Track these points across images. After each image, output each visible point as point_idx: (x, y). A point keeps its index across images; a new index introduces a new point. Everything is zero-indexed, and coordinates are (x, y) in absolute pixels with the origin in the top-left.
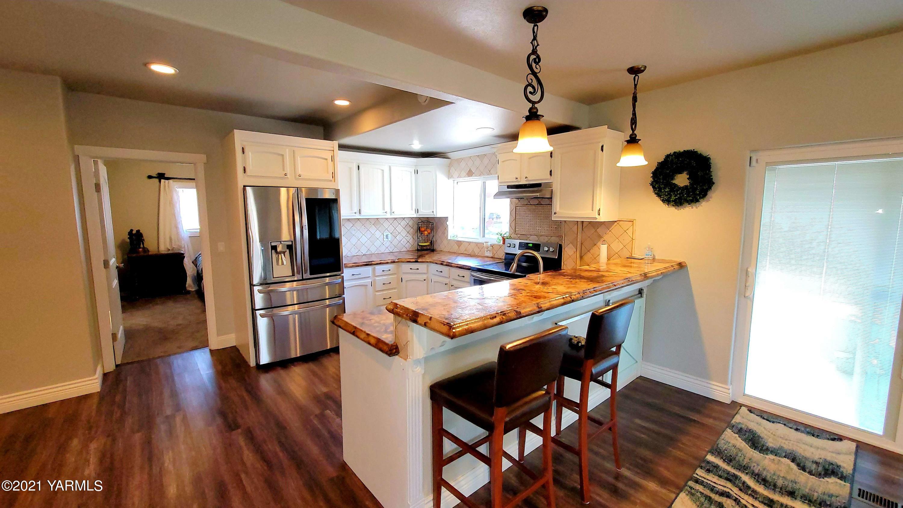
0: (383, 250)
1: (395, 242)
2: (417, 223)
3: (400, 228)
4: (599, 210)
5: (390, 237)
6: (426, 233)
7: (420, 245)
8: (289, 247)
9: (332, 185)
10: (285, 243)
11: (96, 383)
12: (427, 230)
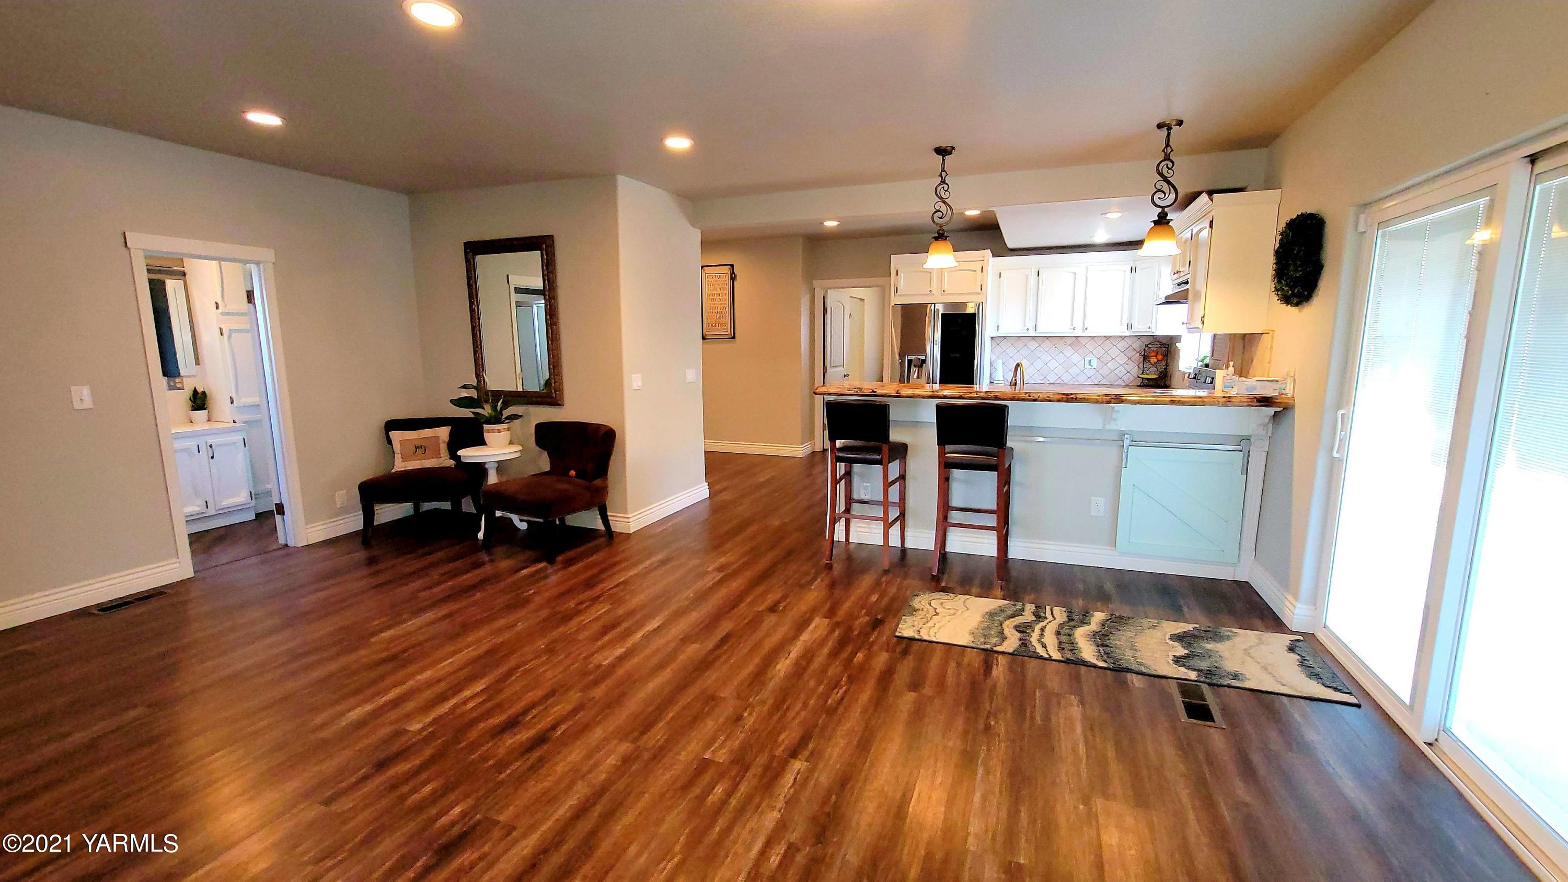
0: (1082, 379)
1: (1105, 371)
2: (1146, 346)
3: (1114, 352)
4: (1204, 317)
5: (1095, 363)
6: (1153, 360)
7: (1143, 378)
8: (924, 361)
9: (978, 299)
10: (919, 357)
11: (800, 451)
12: (1156, 356)
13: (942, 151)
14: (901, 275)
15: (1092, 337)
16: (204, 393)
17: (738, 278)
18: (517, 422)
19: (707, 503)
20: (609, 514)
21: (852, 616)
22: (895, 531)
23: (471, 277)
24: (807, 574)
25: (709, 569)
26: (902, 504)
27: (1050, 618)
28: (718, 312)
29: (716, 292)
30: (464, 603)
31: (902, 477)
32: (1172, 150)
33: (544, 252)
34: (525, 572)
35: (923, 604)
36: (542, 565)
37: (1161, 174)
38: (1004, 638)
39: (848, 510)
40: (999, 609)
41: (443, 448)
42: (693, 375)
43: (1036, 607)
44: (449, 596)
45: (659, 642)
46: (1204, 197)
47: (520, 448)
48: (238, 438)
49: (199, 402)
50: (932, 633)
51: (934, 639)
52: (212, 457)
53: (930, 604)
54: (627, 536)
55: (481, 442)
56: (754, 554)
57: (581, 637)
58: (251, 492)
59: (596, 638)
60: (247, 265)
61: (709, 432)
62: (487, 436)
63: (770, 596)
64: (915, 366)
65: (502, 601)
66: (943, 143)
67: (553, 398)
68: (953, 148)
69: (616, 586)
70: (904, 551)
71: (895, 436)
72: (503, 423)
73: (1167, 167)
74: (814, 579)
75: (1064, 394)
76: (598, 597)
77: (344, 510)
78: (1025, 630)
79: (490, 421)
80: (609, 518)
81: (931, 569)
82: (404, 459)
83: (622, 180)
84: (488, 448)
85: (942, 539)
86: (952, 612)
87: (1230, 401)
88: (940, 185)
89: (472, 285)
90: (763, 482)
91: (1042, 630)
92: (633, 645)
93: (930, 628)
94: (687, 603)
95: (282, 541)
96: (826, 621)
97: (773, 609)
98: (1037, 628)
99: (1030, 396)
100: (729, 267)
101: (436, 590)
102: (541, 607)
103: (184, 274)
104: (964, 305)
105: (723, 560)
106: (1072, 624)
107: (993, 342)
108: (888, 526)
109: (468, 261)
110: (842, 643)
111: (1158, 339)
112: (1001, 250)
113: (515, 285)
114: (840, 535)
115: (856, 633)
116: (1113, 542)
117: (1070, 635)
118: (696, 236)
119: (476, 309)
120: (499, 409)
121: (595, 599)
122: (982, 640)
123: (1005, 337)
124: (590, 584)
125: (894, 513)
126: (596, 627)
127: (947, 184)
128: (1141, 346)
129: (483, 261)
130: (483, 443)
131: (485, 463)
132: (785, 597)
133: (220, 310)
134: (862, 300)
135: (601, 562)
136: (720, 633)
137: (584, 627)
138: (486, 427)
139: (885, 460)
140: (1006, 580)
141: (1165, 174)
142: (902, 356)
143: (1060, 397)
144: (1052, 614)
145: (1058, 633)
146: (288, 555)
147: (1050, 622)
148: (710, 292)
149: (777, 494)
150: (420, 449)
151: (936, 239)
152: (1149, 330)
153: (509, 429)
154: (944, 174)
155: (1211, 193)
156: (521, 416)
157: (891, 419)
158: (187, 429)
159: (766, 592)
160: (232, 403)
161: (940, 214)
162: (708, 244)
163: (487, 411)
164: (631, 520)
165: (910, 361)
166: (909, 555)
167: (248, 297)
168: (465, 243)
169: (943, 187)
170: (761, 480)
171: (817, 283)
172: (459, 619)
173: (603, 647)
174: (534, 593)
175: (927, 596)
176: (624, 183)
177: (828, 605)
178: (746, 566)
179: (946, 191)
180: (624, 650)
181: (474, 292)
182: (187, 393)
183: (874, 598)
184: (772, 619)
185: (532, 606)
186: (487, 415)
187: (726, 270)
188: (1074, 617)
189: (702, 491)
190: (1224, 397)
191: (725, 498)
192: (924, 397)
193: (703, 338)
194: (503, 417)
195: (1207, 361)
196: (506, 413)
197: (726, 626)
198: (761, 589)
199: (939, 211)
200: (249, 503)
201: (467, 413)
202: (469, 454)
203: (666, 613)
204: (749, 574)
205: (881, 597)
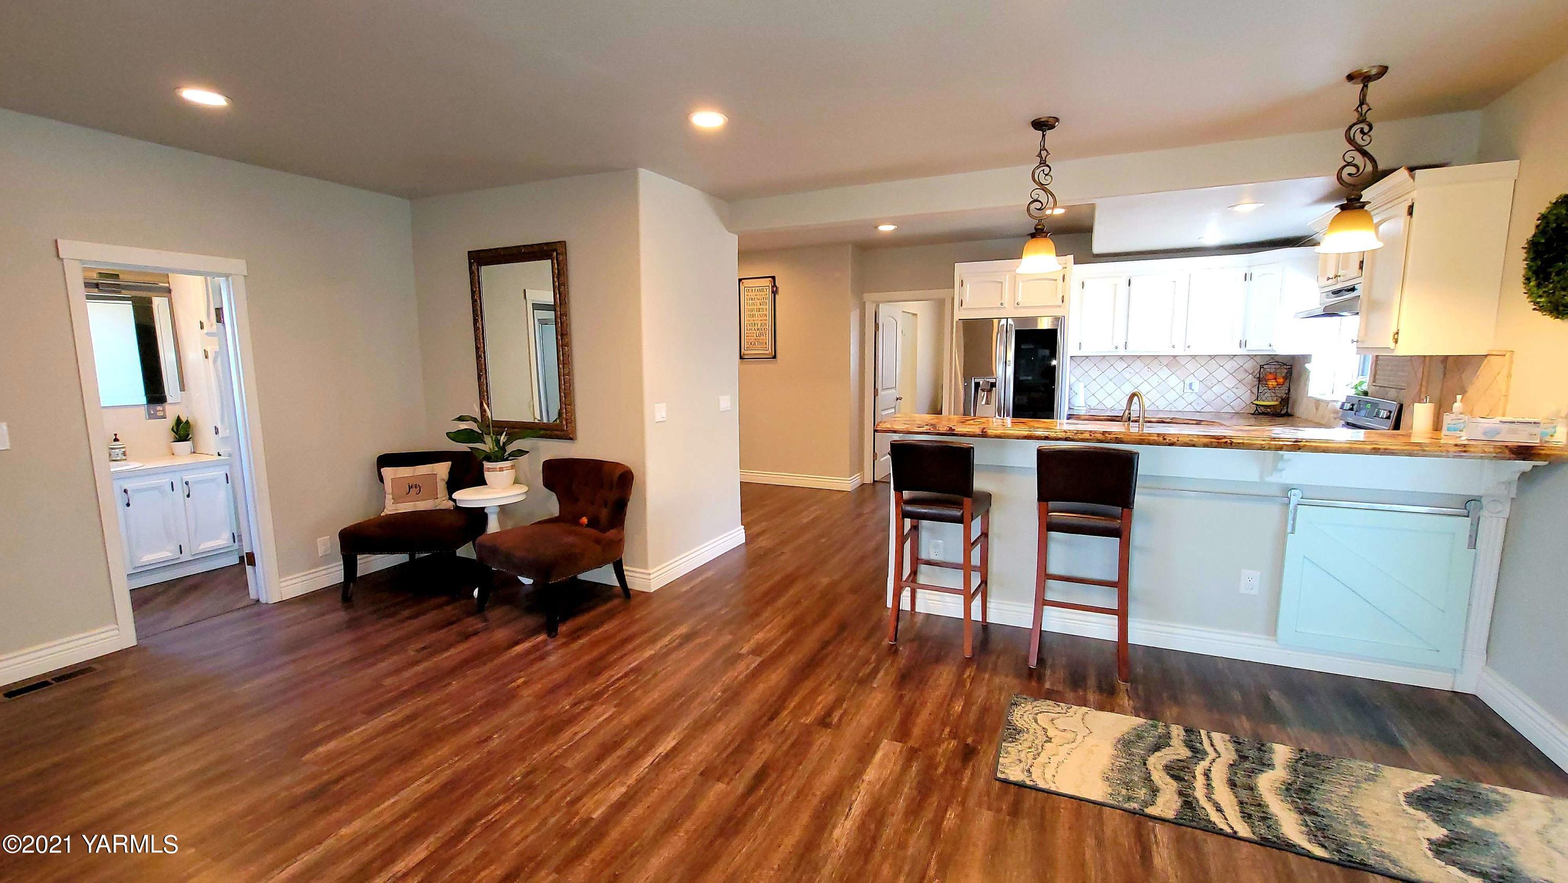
0: (1180, 405)
1: (1209, 396)
2: (1261, 367)
3: (1221, 374)
4: (1397, 333)
5: (1196, 386)
6: (1272, 383)
7: (1257, 405)
8: (993, 385)
9: (1058, 313)
10: (988, 380)
11: (848, 483)
12: (1275, 379)
13: (1041, 125)
14: (967, 286)
15: (1194, 357)
16: (187, 422)
17: (780, 290)
18: (523, 459)
19: (744, 550)
20: (624, 567)
21: (930, 740)
22: (977, 603)
23: (475, 292)
24: (866, 662)
25: (744, 651)
26: (984, 569)
27: (1212, 754)
28: (758, 329)
29: (755, 307)
30: (436, 697)
31: (985, 535)
32: (1370, 109)
33: (555, 261)
34: (519, 649)
35: (1027, 720)
36: (542, 637)
37: (1351, 141)
38: (1155, 791)
39: (914, 573)
40: (1134, 732)
41: (442, 488)
42: (728, 402)
43: (1186, 731)
44: (419, 686)
45: (672, 775)
46: (1402, 174)
47: (525, 489)
48: (220, 473)
49: (182, 432)
50: (1048, 776)
51: (1053, 788)
52: (188, 496)
53: (1036, 721)
54: (647, 597)
55: (480, 481)
56: (799, 627)
57: (569, 764)
58: (233, 534)
59: (588, 767)
60: (216, 279)
61: (745, 463)
62: (487, 475)
63: (820, 698)
64: (983, 390)
65: (480, 696)
66: (1043, 113)
67: (564, 431)
68: (1057, 120)
69: (626, 675)
70: (985, 626)
71: (980, 483)
72: (507, 460)
73: (1362, 131)
74: (875, 671)
75: (1214, 437)
76: (599, 695)
77: (327, 559)
78: (1182, 774)
79: (489, 458)
80: (625, 573)
81: (1026, 659)
82: (396, 500)
83: (645, 175)
84: (489, 490)
85: (1038, 617)
86: (1070, 736)
87: (1465, 451)
88: (1038, 167)
89: (476, 301)
90: (807, 523)
91: (1207, 775)
92: (638, 781)
93: (1044, 766)
94: (713, 706)
95: (253, 596)
96: (898, 746)
97: (824, 722)
98: (1199, 769)
99: (1164, 439)
100: (770, 279)
101: (407, 674)
102: (527, 709)
103: (169, 291)
104: (1034, 319)
105: (760, 636)
106: (1247, 765)
107: (1073, 363)
108: (969, 598)
109: (471, 273)
110: (925, 789)
111: (1276, 359)
112: (1086, 255)
113: (533, 300)
114: (905, 605)
115: (940, 770)
116: (1272, 629)
117: (1252, 789)
118: (732, 243)
119: (481, 327)
120: (501, 444)
121: (596, 697)
122: (1124, 792)
123: (1087, 357)
124: (594, 669)
125: (976, 581)
126: (591, 746)
127: (1048, 166)
128: (1254, 367)
129: (488, 272)
130: (482, 482)
131: (484, 508)
132: (839, 701)
133: (205, 330)
134: (915, 315)
135: (613, 636)
136: (754, 764)
137: (575, 747)
138: (487, 465)
139: (967, 517)
140: (1132, 682)
141: (1360, 142)
142: (967, 377)
143: (1206, 440)
144: (1212, 745)
145: (1232, 784)
146: (259, 614)
147: (1214, 760)
148: (749, 307)
149: (823, 540)
150: (414, 488)
151: (1033, 236)
152: (1270, 348)
153: (513, 467)
154: (1044, 153)
155: (1411, 169)
156: (528, 452)
157: (975, 462)
158: (166, 462)
159: (815, 692)
160: (217, 433)
161: (1038, 205)
162: (745, 255)
163: (487, 445)
164: (652, 576)
165: (977, 385)
166: (995, 637)
167: (217, 316)
168: (469, 252)
169: (1043, 170)
170: (805, 520)
171: (869, 297)
172: (421, 725)
173: (595, 785)
174: (525, 683)
175: (1029, 707)
176: (647, 179)
177: (897, 717)
178: (790, 645)
179: (1046, 175)
180: (623, 789)
181: (479, 309)
182: (170, 422)
183: (958, 707)
184: (823, 739)
185: (516, 707)
186: (488, 450)
187: (767, 282)
188: (1246, 753)
189: (736, 536)
190: (1456, 445)
191: (764, 544)
192: (1018, 438)
193: (741, 358)
194: (507, 454)
195: (1365, 387)
196: (510, 448)
197: (764, 750)
198: (809, 685)
199: (1037, 201)
200: (232, 546)
201: (463, 447)
202: (468, 497)
203: (686, 723)
204: (793, 659)
205: (967, 705)
